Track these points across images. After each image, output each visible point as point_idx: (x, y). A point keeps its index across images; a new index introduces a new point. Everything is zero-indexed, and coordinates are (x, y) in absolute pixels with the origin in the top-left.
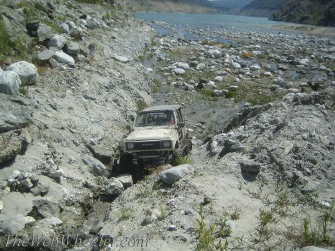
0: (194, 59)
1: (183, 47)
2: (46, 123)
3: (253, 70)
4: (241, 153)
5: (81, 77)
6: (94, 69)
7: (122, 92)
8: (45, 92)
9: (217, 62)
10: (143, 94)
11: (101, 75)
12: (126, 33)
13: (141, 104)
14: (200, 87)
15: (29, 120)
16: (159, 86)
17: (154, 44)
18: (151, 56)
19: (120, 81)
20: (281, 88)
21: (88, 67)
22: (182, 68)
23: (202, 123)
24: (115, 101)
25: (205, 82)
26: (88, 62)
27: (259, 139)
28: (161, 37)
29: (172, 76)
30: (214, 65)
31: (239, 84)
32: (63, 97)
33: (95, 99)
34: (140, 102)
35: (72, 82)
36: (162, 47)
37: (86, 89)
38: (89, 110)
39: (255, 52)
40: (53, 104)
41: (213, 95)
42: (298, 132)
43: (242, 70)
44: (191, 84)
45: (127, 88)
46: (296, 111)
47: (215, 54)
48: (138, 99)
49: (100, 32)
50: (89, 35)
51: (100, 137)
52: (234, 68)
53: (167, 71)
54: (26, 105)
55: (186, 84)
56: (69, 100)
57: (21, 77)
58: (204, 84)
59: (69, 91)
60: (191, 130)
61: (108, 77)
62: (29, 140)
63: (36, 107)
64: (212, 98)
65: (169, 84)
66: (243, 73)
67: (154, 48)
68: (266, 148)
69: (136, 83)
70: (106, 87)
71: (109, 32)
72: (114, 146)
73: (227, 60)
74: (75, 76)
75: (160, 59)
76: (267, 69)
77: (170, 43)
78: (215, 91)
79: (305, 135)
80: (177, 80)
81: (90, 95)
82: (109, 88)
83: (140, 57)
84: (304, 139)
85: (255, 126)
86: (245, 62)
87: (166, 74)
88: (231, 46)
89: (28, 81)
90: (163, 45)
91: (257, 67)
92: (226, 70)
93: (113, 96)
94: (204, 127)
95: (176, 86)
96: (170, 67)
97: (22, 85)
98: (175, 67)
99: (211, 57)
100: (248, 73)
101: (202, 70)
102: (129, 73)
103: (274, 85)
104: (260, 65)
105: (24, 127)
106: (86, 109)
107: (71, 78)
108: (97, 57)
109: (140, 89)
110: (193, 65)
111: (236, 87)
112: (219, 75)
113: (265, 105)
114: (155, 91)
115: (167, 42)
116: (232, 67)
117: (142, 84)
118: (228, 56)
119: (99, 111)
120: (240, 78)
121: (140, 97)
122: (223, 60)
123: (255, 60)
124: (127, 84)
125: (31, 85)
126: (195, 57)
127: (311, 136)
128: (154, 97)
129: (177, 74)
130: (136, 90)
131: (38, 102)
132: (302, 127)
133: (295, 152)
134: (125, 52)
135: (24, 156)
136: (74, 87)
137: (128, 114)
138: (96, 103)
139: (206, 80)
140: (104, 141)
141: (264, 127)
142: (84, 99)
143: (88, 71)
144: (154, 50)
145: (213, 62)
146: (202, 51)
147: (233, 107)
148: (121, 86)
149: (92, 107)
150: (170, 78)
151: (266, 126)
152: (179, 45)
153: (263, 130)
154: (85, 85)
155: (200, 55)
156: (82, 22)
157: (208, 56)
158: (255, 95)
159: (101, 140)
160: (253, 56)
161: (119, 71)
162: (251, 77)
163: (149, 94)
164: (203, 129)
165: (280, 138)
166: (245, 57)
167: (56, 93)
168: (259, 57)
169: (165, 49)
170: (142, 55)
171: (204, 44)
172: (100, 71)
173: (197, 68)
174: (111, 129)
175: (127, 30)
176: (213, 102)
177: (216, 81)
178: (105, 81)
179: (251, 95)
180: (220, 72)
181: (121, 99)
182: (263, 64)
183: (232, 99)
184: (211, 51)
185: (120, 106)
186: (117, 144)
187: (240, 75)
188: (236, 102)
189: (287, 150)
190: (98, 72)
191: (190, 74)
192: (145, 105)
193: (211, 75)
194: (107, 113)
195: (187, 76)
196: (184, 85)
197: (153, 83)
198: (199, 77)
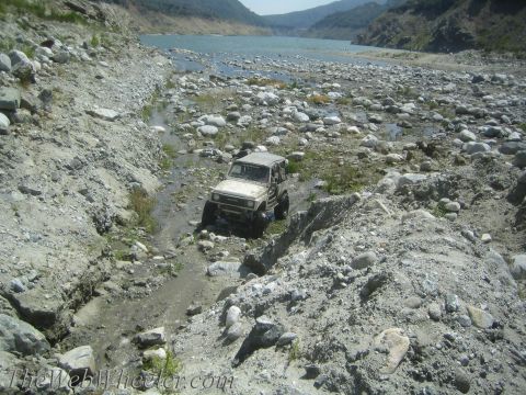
0: (234, 109)
1: (217, 90)
3: (328, 124)
4: (287, 355)
5: (19, 152)
6: (46, 135)
7: (101, 173)
9: (271, 112)
10: (142, 175)
11: (60, 145)
12: (123, 69)
13: (137, 194)
16: (173, 157)
17: (170, 85)
18: (164, 105)
19: (98, 154)
20: (375, 154)
21: (34, 132)
22: (214, 124)
24: (83, 192)
25: (251, 147)
26: (36, 123)
27: (328, 313)
28: (182, 74)
29: (196, 138)
30: (266, 117)
31: (307, 149)
33: (39, 193)
34: (135, 189)
36: (183, 90)
37: (28, 172)
38: (22, 216)
39: (332, 95)
42: (418, 300)
43: (312, 125)
44: (228, 151)
45: (112, 166)
46: (408, 234)
47: (268, 99)
48: (131, 185)
49: (76, 69)
50: (53, 74)
51: (34, 274)
52: (300, 122)
53: (189, 130)
55: (218, 151)
58: (249, 151)
61: (75, 148)
65: (191, 152)
66: (313, 130)
67: (170, 92)
68: (344, 349)
69: (129, 154)
70: (69, 168)
71: (92, 68)
72: (68, 286)
73: (287, 109)
75: (178, 111)
76: (351, 122)
77: (196, 83)
79: (436, 307)
80: (205, 145)
81: (30, 186)
82: (75, 168)
83: (145, 108)
84: (434, 318)
85: (322, 269)
86: (315, 111)
87: (187, 135)
88: (294, 86)
90: (186, 87)
91: (335, 118)
92: (285, 126)
93: (82, 182)
95: (203, 155)
96: (194, 123)
98: (203, 123)
99: (261, 104)
100: (322, 129)
101: (246, 126)
103: (364, 149)
104: (341, 116)
106: (17, 215)
108: (56, 112)
109: (138, 166)
110: (232, 119)
111: (302, 154)
112: (274, 134)
113: (348, 196)
114: (165, 167)
115: (192, 81)
116: (294, 119)
117: (139, 156)
118: (288, 101)
119: (43, 217)
120: (308, 138)
121: (134, 181)
122: (282, 109)
123: (331, 106)
124: (110, 159)
126: (235, 105)
127: (449, 310)
128: (161, 178)
129: (205, 135)
130: (128, 166)
132: (425, 286)
133: (415, 361)
134: (117, 101)
136: (1, 171)
138: (41, 199)
139: (253, 143)
140: (43, 280)
141: (341, 276)
142: (18, 194)
143: (34, 139)
144: (171, 95)
145: (265, 111)
146: (249, 95)
147: (296, 190)
148: (100, 163)
150: (192, 143)
151: (345, 273)
152: (211, 86)
153: (338, 284)
155: (245, 102)
156: (44, 53)
157: (257, 103)
158: (332, 167)
159: (37, 278)
160: (328, 100)
161: (97, 137)
162: (326, 135)
163: (153, 172)
165: (377, 319)
166: (316, 103)
168: (339, 102)
169: (188, 94)
170: (148, 104)
171: (251, 83)
172: (58, 138)
173: (239, 124)
174: (65, 251)
175: (126, 64)
177: (268, 145)
178: (67, 155)
179: (326, 167)
180: (275, 129)
181: (96, 187)
182: (346, 114)
183: (296, 175)
184: (261, 95)
185: (92, 201)
186: (76, 280)
187: (309, 134)
188: (301, 180)
189: (395, 357)
190: (54, 141)
191: (228, 135)
192: (144, 194)
193: (261, 135)
194: (59, 220)
195: (221, 137)
196: (215, 153)
197: (162, 152)
198: (242, 139)
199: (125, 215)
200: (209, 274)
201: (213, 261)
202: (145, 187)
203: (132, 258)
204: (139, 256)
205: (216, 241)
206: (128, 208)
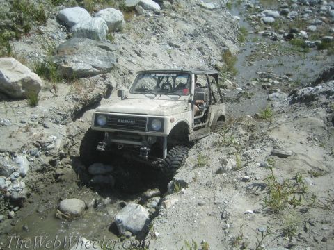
0: (285, 7)
2: (130, 69)
5: (166, 25)
6: (179, 16)
7: (207, 40)
8: (131, 38)
9: (311, 10)
10: (229, 43)
11: (186, 22)
13: (226, 54)
14: (290, 37)
15: (114, 65)
16: (246, 35)
18: (239, 3)
19: (205, 28)
21: (173, 14)
22: (272, 16)
23: (289, 75)
24: (200, 49)
25: (296, 32)
26: (174, 9)
29: (260, 24)
30: (308, 13)
32: (148, 43)
33: (179, 47)
34: (225, 51)
35: (157, 29)
37: (171, 36)
38: (173, 57)
40: (137, 50)
41: (304, 46)
44: (281, 33)
45: (212, 37)
48: (223, 48)
52: (331, 17)
53: (256, 19)
54: (111, 51)
55: (274, 33)
56: (154, 47)
57: (109, 24)
58: (294, 34)
59: (154, 38)
60: (275, 82)
61: (193, 24)
62: (114, 85)
63: (121, 53)
64: (302, 49)
65: (256, 33)
69: (221, 31)
70: (191, 35)
73: (323, 8)
74: (160, 22)
75: (248, 7)
78: (306, 41)
80: (265, 29)
81: (174, 43)
82: (194, 35)
87: (254, 22)
89: (115, 27)
92: (321, 19)
93: (197, 44)
94: (290, 79)
95: (264, 35)
96: (259, 15)
97: (109, 32)
98: (265, 15)
99: (305, 4)
101: (293, 18)
102: (215, 21)
105: (109, 72)
106: (170, 56)
107: (156, 25)
108: (183, 4)
109: (226, 38)
110: (284, 13)
111: (331, 37)
112: (312, 24)
114: (241, 40)
116: (328, 15)
117: (227, 32)
118: (324, 3)
119: (183, 59)
121: (224, 46)
122: (319, 8)
124: (212, 32)
125: (117, 31)
126: (286, 5)
128: (239, 46)
129: (266, 23)
130: (222, 38)
131: (123, 48)
135: (109, 100)
136: (158, 34)
137: (212, 63)
138: (180, 50)
139: (297, 29)
142: (168, 46)
143: (173, 18)
145: (307, 9)
148: (206, 34)
149: (176, 54)
150: (258, 27)
154: (170, 33)
155: (293, 2)
157: (302, 3)
161: (205, 19)
163: (234, 43)
164: (290, 82)
167: (142, 40)
172: (185, 18)
173: (289, 17)
176: (303, 54)
177: (308, 31)
178: (190, 28)
180: (313, 21)
181: (205, 47)
183: (325, 51)
185: (204, 54)
188: (329, 54)
190: (184, 20)
191: (280, 23)
192: (230, 54)
193: (303, 24)
194: (190, 61)
195: (276, 24)
196: (272, 34)
197: (239, 32)
198: (290, 27)
199: (220, 64)
200: (269, 99)
201: (271, 93)
202: (230, 50)
203: (225, 87)
204: (228, 86)
205: (273, 83)
206: (221, 61)
